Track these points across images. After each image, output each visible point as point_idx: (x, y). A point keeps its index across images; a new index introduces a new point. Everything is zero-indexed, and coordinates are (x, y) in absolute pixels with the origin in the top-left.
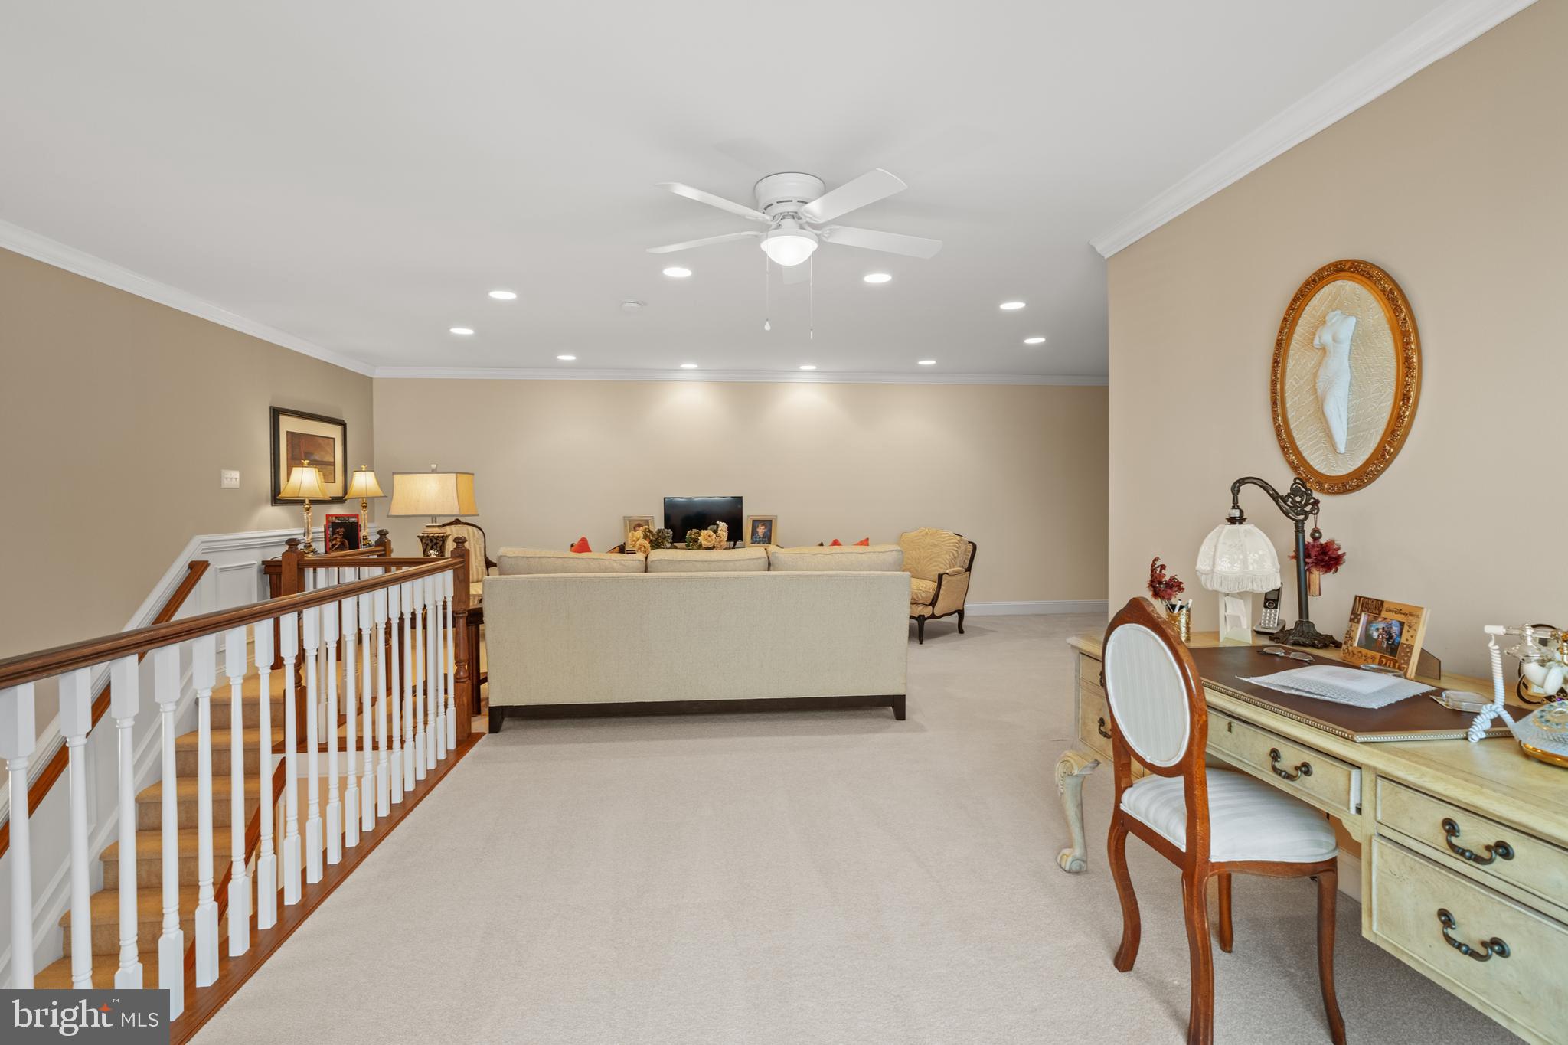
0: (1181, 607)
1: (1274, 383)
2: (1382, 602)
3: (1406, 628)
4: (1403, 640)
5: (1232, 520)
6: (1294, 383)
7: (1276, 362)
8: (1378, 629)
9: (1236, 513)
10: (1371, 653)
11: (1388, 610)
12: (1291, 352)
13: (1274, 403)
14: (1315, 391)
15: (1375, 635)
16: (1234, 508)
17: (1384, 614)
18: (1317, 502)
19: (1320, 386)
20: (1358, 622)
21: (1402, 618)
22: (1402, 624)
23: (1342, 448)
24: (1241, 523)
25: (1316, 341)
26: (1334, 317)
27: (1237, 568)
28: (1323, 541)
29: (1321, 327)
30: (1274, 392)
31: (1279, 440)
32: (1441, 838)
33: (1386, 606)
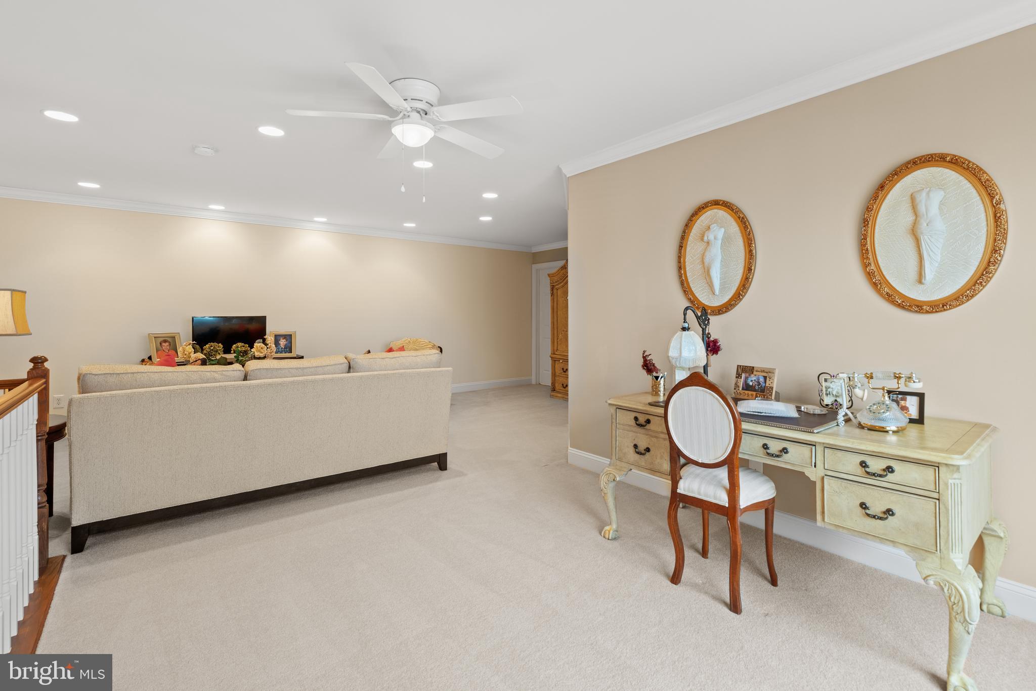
0: (662, 377)
1: (679, 257)
2: (753, 367)
3: (768, 379)
4: (767, 385)
5: (684, 329)
6: (690, 258)
7: (681, 247)
8: (752, 381)
9: (686, 325)
10: (750, 393)
11: (756, 371)
12: (689, 243)
13: (680, 268)
14: (703, 263)
15: (751, 384)
16: (684, 322)
17: (755, 373)
18: (709, 319)
19: (707, 260)
20: (741, 378)
21: (765, 374)
22: (765, 378)
23: (717, 292)
24: (688, 330)
25: (706, 238)
26: (714, 227)
27: (692, 354)
28: (712, 339)
29: (707, 231)
30: (679, 262)
31: (683, 287)
32: (860, 471)
33: (755, 369)
